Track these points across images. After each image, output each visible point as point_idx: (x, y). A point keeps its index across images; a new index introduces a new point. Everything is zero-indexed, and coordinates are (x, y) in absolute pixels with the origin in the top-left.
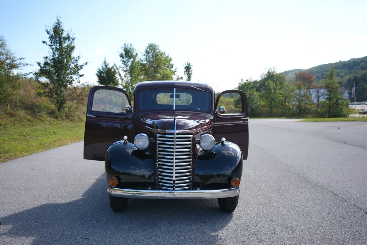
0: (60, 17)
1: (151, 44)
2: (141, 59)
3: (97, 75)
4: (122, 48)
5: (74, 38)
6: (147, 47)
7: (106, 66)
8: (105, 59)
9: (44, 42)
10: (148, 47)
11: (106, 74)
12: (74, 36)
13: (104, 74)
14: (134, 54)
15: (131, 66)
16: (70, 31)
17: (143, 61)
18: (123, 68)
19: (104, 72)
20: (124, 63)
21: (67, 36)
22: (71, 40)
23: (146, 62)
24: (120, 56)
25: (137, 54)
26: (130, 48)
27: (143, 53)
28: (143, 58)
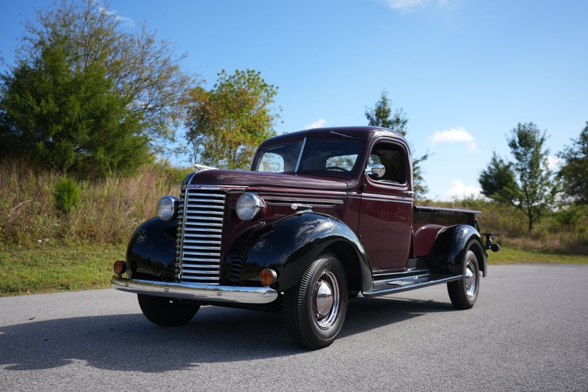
0: (387, 92)
2: (572, 150)
3: (481, 182)
4: (514, 131)
5: (405, 120)
6: (584, 128)
7: (497, 166)
8: (495, 155)
11: (495, 178)
12: (405, 117)
13: (492, 180)
14: (538, 139)
15: (531, 161)
16: (399, 111)
17: (576, 154)
18: (517, 165)
19: (493, 176)
20: (518, 156)
21: (395, 119)
22: (401, 124)
23: (583, 156)
24: (510, 145)
25: (542, 139)
26: (529, 131)
27: (575, 139)
28: (577, 149)
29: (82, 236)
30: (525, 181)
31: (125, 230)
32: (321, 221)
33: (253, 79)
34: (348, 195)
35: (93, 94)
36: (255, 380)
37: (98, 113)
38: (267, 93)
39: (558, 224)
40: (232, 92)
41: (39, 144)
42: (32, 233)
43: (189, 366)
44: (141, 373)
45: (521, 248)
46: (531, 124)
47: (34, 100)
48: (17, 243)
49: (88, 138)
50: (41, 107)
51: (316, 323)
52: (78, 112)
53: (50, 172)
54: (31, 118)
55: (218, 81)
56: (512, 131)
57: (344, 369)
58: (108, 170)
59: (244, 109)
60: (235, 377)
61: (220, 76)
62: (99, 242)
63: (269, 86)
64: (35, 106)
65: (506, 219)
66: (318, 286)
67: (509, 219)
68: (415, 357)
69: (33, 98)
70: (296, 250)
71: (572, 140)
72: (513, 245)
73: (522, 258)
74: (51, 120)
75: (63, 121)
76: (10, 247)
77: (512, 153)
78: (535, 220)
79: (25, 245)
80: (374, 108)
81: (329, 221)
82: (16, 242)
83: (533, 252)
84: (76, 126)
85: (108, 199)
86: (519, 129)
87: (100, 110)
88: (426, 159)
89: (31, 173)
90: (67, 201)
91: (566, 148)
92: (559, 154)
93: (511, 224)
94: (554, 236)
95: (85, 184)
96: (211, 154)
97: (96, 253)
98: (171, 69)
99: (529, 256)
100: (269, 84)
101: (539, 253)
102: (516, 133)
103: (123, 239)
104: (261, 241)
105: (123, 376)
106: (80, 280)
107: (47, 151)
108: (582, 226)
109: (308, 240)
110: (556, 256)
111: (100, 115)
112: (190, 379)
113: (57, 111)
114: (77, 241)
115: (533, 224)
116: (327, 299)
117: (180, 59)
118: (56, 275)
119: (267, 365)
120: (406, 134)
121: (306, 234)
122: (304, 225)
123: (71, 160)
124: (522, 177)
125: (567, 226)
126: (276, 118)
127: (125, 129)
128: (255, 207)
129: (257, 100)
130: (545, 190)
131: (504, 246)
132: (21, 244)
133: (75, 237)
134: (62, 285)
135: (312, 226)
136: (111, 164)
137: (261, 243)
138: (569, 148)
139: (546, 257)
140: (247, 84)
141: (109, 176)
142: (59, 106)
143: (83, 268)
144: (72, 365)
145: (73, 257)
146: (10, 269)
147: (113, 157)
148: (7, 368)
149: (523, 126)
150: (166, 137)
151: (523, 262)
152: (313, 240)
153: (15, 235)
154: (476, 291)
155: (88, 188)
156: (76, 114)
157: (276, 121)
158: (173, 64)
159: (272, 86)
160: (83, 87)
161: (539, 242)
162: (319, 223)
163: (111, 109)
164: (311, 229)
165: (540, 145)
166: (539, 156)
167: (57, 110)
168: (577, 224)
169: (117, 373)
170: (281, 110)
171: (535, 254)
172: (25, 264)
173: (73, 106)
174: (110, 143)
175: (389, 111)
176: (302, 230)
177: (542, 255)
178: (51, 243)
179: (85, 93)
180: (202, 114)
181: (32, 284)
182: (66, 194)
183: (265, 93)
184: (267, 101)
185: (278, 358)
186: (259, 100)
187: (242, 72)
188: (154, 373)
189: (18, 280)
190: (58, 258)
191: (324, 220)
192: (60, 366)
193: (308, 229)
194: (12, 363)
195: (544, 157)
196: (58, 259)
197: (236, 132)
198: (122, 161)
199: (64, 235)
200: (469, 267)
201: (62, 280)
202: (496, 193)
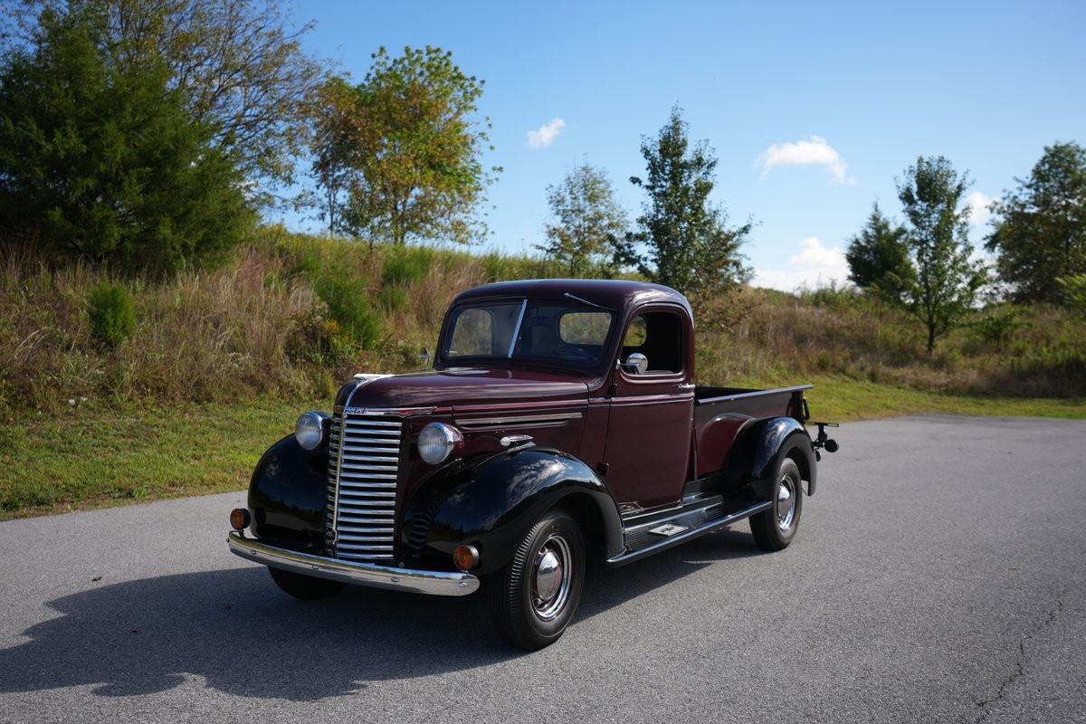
1: (1055, 147)
2: (1017, 200)
3: (850, 259)
4: (911, 172)
5: (713, 160)
6: (1041, 158)
7: (878, 230)
8: (876, 210)
9: (635, 180)
10: (1044, 158)
11: (875, 253)
12: (712, 156)
13: (869, 256)
14: (952, 187)
15: (938, 226)
16: (703, 144)
17: (1023, 206)
18: (913, 232)
19: (871, 249)
20: (915, 217)
21: (695, 159)
22: (704, 169)
23: (1035, 210)
24: (901, 198)
25: (960, 188)
26: (938, 172)
27: (1024, 179)
28: (1025, 196)
29: (143, 390)
30: (926, 263)
31: (217, 376)
32: (547, 462)
33: (439, 67)
34: (590, 404)
35: (147, 117)
36: (447, 715)
37: (157, 154)
38: (463, 91)
39: (980, 338)
40: (398, 88)
41: (54, 213)
42: (57, 386)
43: (353, 687)
44: (288, 701)
45: (910, 385)
46: (941, 160)
47: (42, 132)
48: (34, 406)
49: (141, 200)
50: (54, 144)
51: (535, 611)
52: (122, 154)
53: (76, 263)
54: (37, 166)
55: (372, 68)
56: (907, 172)
57: (573, 691)
58: (178, 257)
59: (420, 124)
60: (419, 710)
61: (377, 59)
62: (173, 399)
63: (467, 79)
64: (43, 143)
65: (888, 330)
66: (540, 559)
67: (894, 329)
68: (677, 663)
69: (38, 127)
70: (508, 510)
71: (1018, 181)
72: (897, 379)
73: (910, 405)
74: (73, 168)
75: (96, 171)
76: (23, 415)
77: (904, 211)
78: (939, 333)
79: (48, 411)
80: (657, 138)
81: (556, 463)
82: (32, 405)
83: (931, 393)
84: (119, 178)
85: (182, 313)
86: (919, 167)
87: (161, 148)
88: (747, 233)
89: (42, 267)
90: (112, 323)
91: (1005, 195)
92: (993, 205)
93: (898, 338)
94: (969, 361)
95: (139, 285)
96: (362, 216)
97: (171, 423)
98: (285, 49)
99: (923, 401)
100: (467, 74)
101: (940, 394)
102: (914, 175)
103: (213, 394)
104: (459, 493)
105: (262, 707)
106: (149, 480)
107: (69, 226)
108: (1020, 344)
109: (526, 494)
110: (969, 400)
111: (161, 157)
112: (357, 714)
113: (84, 151)
114: (135, 398)
115: (935, 339)
116: (554, 574)
117: (302, 32)
118: (108, 471)
119: (464, 684)
120: (714, 187)
121: (523, 486)
122: (520, 471)
123: (113, 242)
124: (920, 254)
125: (994, 343)
126: (480, 139)
127: (208, 184)
128: (447, 444)
129: (444, 106)
130: (959, 281)
131: (881, 381)
132: (40, 409)
133: (132, 392)
134: (120, 490)
135: (533, 472)
136: (185, 246)
137: (457, 496)
138: (1012, 196)
139: (950, 402)
140: (427, 73)
141: (181, 269)
142: (86, 142)
143: (151, 454)
144: (187, 686)
145: (132, 433)
146: (30, 460)
147: (188, 235)
148: (96, 692)
149: (927, 163)
150: (276, 174)
151: (910, 413)
152: (535, 492)
153: (29, 392)
154: (795, 522)
155: (145, 291)
156: (119, 157)
157: (480, 146)
158: (288, 41)
159: (473, 79)
160: (128, 105)
161: (943, 374)
162: (543, 467)
163: (181, 146)
164: (531, 476)
165: (955, 198)
166: (952, 219)
167: (84, 149)
168: (1013, 339)
169: (254, 701)
170: (490, 125)
171: (934, 396)
172: (53, 450)
173: (111, 141)
174: (182, 209)
175: (685, 143)
176: (517, 479)
177: (945, 398)
178: (91, 405)
179: (133, 116)
180: (343, 132)
181: (71, 488)
182: (110, 310)
183: (459, 91)
184: (462, 108)
185: (479, 669)
186: (449, 105)
187: (417, 51)
188: (305, 703)
189: (47, 483)
190: (106, 434)
191: (548, 462)
192: (170, 688)
193: (527, 478)
194: (99, 681)
195: (962, 220)
196: (107, 438)
197: (406, 168)
198: (203, 240)
199: (112, 390)
200: (785, 483)
201: (120, 481)
202: (874, 284)
